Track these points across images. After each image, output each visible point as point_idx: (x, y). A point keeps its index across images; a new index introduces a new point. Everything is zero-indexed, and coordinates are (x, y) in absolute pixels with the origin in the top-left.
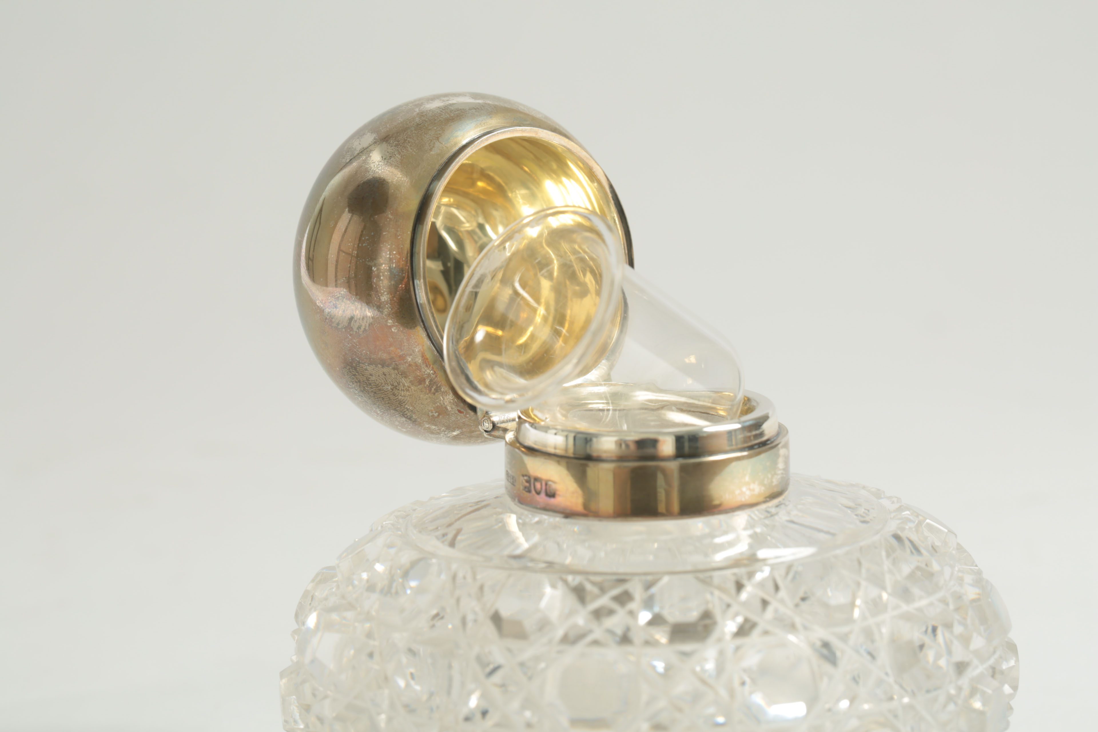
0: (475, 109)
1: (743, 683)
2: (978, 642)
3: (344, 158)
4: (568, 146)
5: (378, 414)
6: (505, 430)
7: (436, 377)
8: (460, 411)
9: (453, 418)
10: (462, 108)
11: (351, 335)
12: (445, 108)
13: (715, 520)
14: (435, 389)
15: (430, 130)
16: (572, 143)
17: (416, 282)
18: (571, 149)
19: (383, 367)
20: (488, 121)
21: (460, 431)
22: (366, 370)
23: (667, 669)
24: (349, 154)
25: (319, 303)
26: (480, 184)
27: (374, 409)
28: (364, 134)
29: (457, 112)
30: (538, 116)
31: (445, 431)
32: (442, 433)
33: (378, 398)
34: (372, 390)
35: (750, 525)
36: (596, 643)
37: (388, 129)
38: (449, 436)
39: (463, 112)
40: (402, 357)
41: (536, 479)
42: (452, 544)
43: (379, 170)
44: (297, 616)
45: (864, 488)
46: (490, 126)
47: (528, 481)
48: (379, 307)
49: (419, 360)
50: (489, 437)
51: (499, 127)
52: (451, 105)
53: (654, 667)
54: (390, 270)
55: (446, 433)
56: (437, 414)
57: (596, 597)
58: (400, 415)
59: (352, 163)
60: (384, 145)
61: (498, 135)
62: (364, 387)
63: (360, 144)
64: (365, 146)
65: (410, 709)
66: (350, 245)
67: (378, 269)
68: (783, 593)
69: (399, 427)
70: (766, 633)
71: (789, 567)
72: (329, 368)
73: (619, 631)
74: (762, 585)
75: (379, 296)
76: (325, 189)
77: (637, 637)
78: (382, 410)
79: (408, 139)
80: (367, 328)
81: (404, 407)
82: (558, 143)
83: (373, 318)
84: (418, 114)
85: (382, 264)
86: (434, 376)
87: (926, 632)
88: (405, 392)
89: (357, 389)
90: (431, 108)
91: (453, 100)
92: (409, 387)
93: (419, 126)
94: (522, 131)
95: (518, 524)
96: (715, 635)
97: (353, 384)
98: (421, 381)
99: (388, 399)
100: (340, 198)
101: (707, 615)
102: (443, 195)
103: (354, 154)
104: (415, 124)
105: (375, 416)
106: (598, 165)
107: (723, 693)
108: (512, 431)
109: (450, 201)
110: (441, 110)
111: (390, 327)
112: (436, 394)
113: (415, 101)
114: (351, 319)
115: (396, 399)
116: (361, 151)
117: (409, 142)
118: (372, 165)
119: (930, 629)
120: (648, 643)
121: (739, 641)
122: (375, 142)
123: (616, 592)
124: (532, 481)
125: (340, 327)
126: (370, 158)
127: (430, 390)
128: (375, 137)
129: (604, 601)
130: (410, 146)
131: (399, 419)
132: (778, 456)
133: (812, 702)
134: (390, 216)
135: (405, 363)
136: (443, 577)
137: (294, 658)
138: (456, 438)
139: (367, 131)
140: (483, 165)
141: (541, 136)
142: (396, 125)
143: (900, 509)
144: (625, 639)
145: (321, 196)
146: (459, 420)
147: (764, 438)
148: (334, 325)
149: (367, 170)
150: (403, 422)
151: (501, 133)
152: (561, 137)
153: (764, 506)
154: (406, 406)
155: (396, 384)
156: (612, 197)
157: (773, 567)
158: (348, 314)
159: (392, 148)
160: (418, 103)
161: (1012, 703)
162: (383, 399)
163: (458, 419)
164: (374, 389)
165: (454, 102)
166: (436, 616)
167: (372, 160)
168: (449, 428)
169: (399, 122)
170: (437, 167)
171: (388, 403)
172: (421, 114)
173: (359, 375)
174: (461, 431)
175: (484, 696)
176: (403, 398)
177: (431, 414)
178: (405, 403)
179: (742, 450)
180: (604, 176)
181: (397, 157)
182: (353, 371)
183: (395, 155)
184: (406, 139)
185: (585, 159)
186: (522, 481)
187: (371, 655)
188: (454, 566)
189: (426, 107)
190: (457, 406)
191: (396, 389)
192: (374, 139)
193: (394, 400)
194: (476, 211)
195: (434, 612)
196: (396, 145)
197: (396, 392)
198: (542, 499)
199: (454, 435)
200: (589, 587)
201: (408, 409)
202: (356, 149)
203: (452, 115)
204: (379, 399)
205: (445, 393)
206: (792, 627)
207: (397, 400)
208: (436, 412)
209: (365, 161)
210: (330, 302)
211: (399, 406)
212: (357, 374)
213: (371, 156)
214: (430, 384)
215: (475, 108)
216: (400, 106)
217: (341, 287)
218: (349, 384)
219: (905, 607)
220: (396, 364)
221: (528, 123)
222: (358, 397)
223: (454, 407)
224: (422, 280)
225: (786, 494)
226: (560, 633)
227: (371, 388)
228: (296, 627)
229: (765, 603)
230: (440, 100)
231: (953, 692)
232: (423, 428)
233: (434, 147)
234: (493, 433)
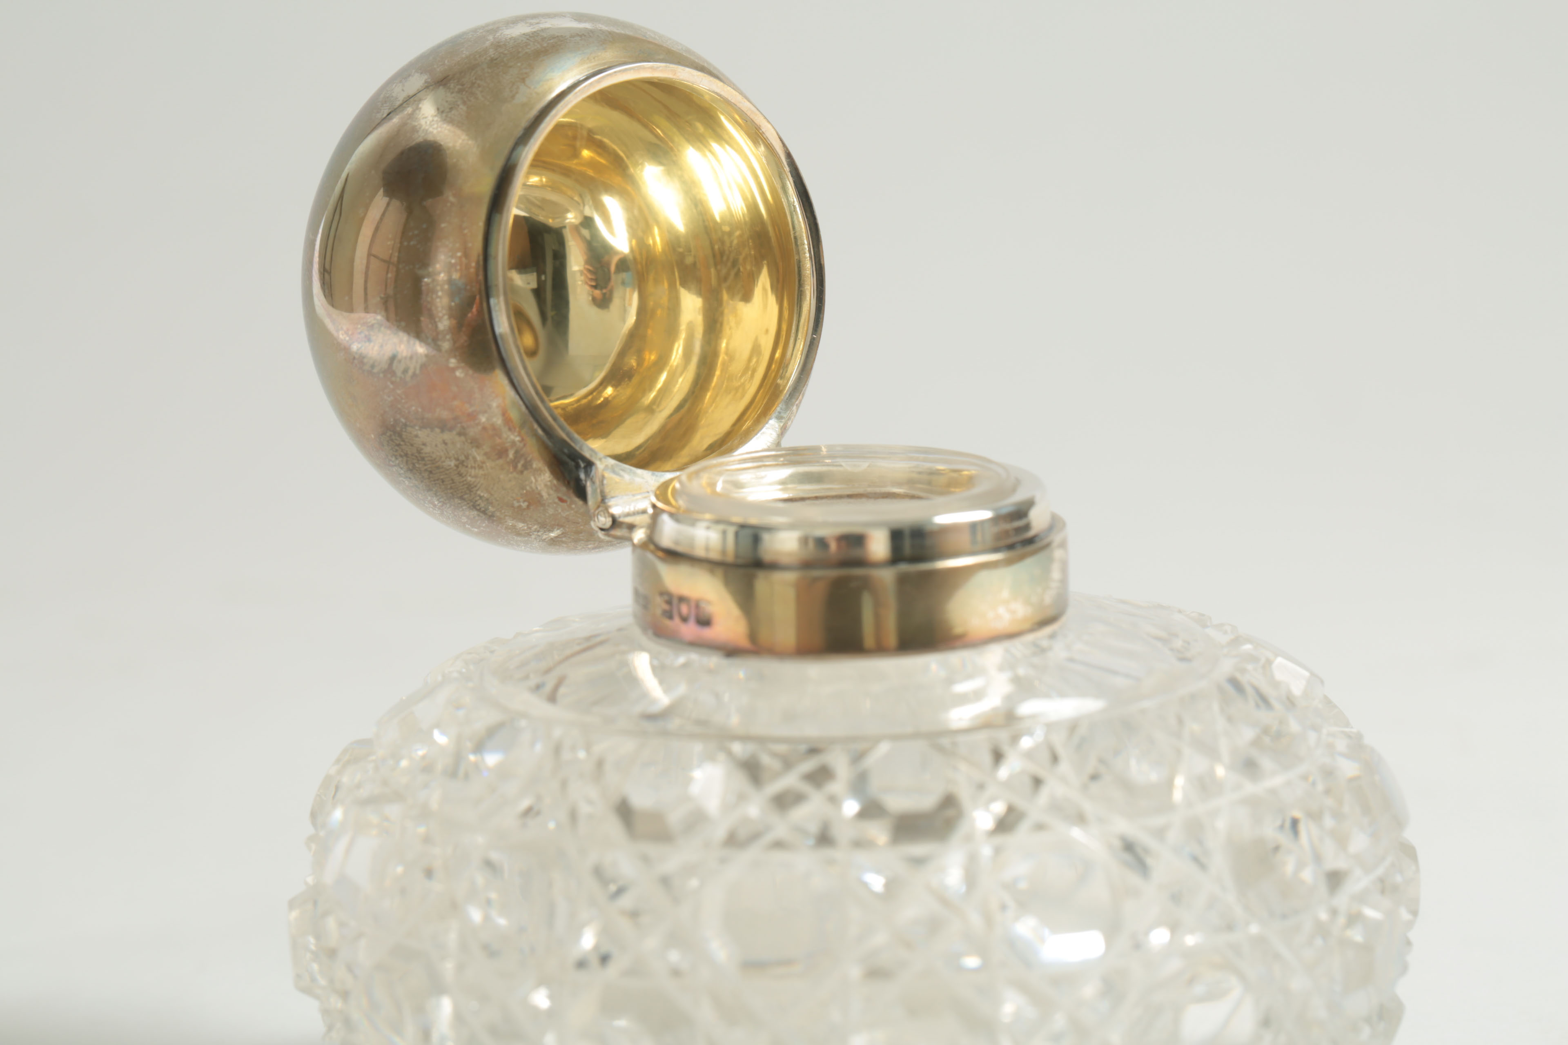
0: (581, 36)
1: (1003, 907)
2: (1359, 842)
3: (378, 112)
4: (722, 93)
5: (435, 505)
6: (631, 527)
7: (525, 445)
8: (561, 500)
9: (551, 511)
10: (559, 34)
11: (392, 383)
12: (534, 35)
13: (954, 658)
14: (523, 466)
15: (511, 67)
16: (729, 88)
17: (492, 301)
18: (726, 97)
19: (442, 431)
20: (600, 54)
21: (562, 531)
22: (416, 436)
23: (888, 885)
24: (387, 106)
25: (343, 335)
26: (586, 153)
27: (429, 498)
28: (409, 75)
29: (552, 41)
30: (675, 48)
31: (538, 531)
32: (533, 534)
33: (434, 481)
34: (426, 467)
35: (1008, 665)
36: (779, 845)
37: (446, 67)
38: (545, 539)
39: (562, 41)
40: (472, 416)
41: (682, 599)
42: (552, 698)
43: (434, 129)
44: (314, 815)
45: (1180, 611)
46: (603, 61)
47: (669, 603)
48: (434, 341)
49: (499, 421)
50: (607, 538)
51: (617, 63)
52: (543, 30)
53: (865, 885)
54: (450, 281)
55: (539, 534)
56: (526, 504)
57: (777, 775)
58: (469, 507)
59: (391, 119)
60: (441, 91)
61: (616, 75)
62: (414, 464)
63: (403, 90)
64: (411, 93)
65: (490, 952)
66: (387, 246)
67: (433, 281)
68: (1064, 767)
69: (467, 526)
70: (1040, 827)
71: (1073, 726)
72: (359, 436)
73: (813, 828)
74: (1029, 755)
75: (435, 322)
76: (350, 159)
77: (843, 834)
78: (442, 500)
79: (478, 82)
80: (418, 372)
81: (476, 494)
82: (707, 88)
83: (427, 356)
84: (492, 44)
85: (439, 273)
86: (521, 445)
87: (1282, 827)
88: (477, 471)
89: (402, 466)
90: (514, 35)
91: (546, 22)
92: (483, 463)
93: (495, 62)
94: (652, 68)
95: (654, 669)
96: (962, 829)
97: (396, 459)
98: (502, 453)
99: (451, 482)
100: (373, 172)
101: (949, 802)
102: (529, 174)
103: (395, 106)
104: (489, 58)
105: (431, 509)
106: (768, 122)
107: (976, 920)
108: (642, 527)
109: (541, 181)
110: (528, 37)
111: (453, 370)
112: (525, 472)
113: (488, 25)
114: (393, 358)
115: (463, 481)
116: (405, 100)
117: (479, 86)
118: (423, 122)
119: (1288, 824)
120: (859, 844)
121: (999, 840)
122: (427, 87)
123: (809, 766)
124: (675, 601)
125: (375, 370)
126: (420, 111)
127: (515, 467)
128: (426, 79)
129: (790, 781)
130: (481, 92)
131: (467, 513)
132: (1051, 560)
133: (1112, 931)
134: (452, 199)
135: (478, 424)
136: (539, 747)
137: (310, 880)
138: (554, 542)
139: (414, 71)
140: (590, 124)
141: (681, 77)
142: (459, 61)
143: (1237, 641)
144: (824, 839)
145: (343, 171)
146: (560, 513)
147: (1031, 533)
148: (367, 368)
149: (415, 130)
150: (474, 517)
151: (620, 71)
152: (712, 79)
153: (1030, 637)
154: (479, 492)
155: (462, 458)
156: (791, 172)
157: (1050, 727)
158: (388, 351)
159: (453, 95)
160: (493, 28)
161: (1412, 935)
162: (443, 481)
163: (557, 511)
164: (429, 466)
165: (547, 25)
166: (528, 812)
167: (423, 115)
168: (545, 526)
169: (464, 56)
170: (524, 123)
171: (451, 488)
172: (497, 45)
173: (405, 445)
174: (564, 531)
175: (605, 932)
176: (473, 480)
177: (516, 504)
178: (477, 488)
179: (996, 550)
180: (779, 140)
181: (461, 109)
182: (396, 439)
183: (458, 106)
184: (474, 81)
185: (749, 113)
186: (660, 605)
187: (429, 873)
188: (557, 733)
189: (504, 33)
190: (557, 490)
191: (463, 465)
192: (426, 82)
193: (460, 482)
194: (581, 196)
195: (525, 803)
196: (460, 91)
197: (463, 470)
198: (690, 630)
199: (552, 537)
200: (766, 760)
201: (481, 497)
202: (397, 98)
203: (545, 45)
204: (437, 482)
205: (539, 471)
206: (1080, 819)
207: (465, 482)
208: (524, 501)
209: (411, 116)
210: (360, 333)
211: (468, 492)
212: (402, 443)
213: (420, 108)
214: (515, 457)
215: (580, 34)
216: (465, 33)
217: (375, 312)
218: (390, 460)
219: (1250, 788)
220: (463, 428)
221: (661, 57)
222: (404, 480)
223: (551, 492)
224: (502, 298)
225: (1063, 620)
226: (720, 833)
227: (425, 465)
228: (311, 831)
229: (1037, 782)
230: (526, 23)
231: (1324, 916)
232: (504, 526)
233: (517, 93)
234: (613, 532)
